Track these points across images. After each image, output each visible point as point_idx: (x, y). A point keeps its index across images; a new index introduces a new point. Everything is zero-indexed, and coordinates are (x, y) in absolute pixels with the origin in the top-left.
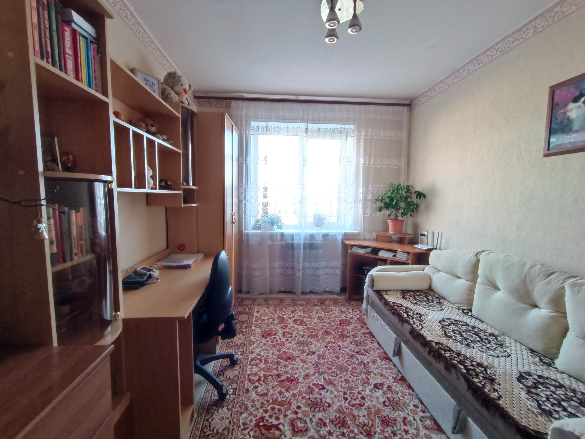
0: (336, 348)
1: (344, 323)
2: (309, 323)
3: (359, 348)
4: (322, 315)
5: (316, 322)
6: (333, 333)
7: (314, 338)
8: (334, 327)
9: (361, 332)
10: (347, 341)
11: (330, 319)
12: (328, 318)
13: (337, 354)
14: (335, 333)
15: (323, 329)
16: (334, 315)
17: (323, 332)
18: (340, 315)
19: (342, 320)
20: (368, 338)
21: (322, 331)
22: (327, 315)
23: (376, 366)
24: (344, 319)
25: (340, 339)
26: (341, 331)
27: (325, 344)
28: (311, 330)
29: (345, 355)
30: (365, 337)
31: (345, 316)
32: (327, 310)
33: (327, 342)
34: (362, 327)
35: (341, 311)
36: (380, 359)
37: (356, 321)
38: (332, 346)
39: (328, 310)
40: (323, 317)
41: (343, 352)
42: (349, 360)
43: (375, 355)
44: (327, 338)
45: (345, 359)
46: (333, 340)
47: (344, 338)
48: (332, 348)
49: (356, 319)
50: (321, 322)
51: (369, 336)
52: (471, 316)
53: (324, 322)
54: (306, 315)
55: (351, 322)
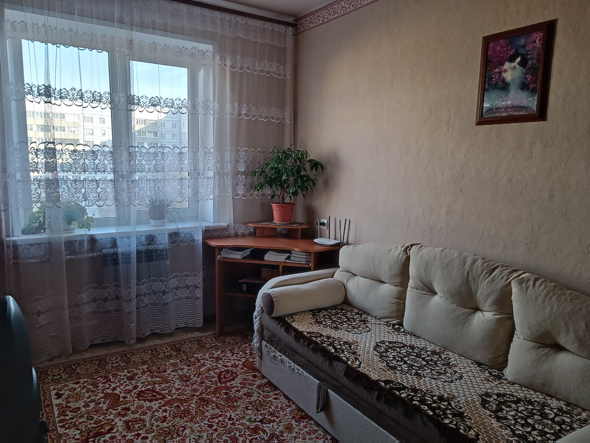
0: (227, 423)
1: (225, 378)
2: (167, 391)
3: (262, 412)
4: (185, 371)
5: (180, 387)
6: (214, 399)
7: (185, 416)
8: (211, 387)
9: (255, 386)
10: (239, 406)
11: (200, 377)
12: (197, 376)
13: (232, 434)
14: (217, 398)
15: (195, 397)
16: (205, 367)
17: (196, 402)
18: (215, 364)
19: (221, 372)
20: (268, 392)
21: (194, 401)
22: (193, 370)
23: (294, 435)
24: (223, 370)
25: (229, 407)
26: (225, 391)
27: (206, 422)
28: (176, 404)
29: (245, 432)
30: (264, 392)
31: (223, 365)
32: (190, 361)
33: (209, 417)
34: (254, 376)
35: (214, 358)
36: (296, 421)
37: (242, 369)
38: (219, 421)
39: (192, 360)
40: (187, 374)
41: (240, 426)
42: (253, 437)
43: (287, 417)
44: (207, 411)
45: (246, 438)
46: (217, 411)
47: (233, 403)
48: (220, 425)
49: (241, 366)
50: (187, 386)
51: (269, 389)
52: (404, 332)
53: (192, 384)
54: (157, 379)
55: (236, 373)
